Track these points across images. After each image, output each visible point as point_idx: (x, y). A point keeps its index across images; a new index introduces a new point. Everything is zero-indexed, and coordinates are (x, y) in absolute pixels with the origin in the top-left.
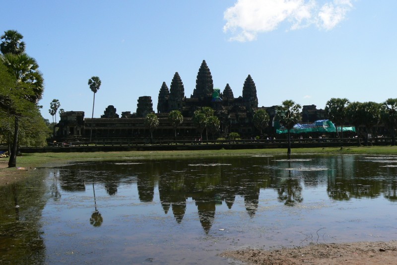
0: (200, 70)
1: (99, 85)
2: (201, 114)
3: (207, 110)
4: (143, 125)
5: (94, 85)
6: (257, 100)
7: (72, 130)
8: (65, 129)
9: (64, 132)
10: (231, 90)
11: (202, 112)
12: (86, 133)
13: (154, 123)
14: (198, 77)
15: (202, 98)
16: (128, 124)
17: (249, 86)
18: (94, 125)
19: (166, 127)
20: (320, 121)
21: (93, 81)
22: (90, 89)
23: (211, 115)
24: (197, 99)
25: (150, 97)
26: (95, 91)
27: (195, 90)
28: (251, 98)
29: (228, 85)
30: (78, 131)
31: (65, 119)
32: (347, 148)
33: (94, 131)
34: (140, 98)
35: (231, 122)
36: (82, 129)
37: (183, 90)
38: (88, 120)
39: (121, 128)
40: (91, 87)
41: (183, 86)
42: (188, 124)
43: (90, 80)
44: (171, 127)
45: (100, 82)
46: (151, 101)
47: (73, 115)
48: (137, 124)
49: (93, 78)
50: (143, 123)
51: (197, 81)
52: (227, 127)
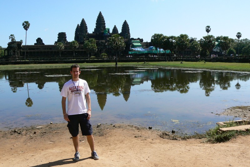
0: (98, 17)
1: (29, 26)
2: (88, 43)
3: (92, 40)
4: (55, 49)
5: (26, 26)
6: (130, 35)
7: (14, 51)
8: (10, 52)
9: (9, 53)
10: (117, 29)
11: (89, 41)
12: (23, 54)
13: (61, 48)
14: (97, 21)
15: (98, 33)
16: (47, 48)
17: (125, 26)
18: (28, 49)
19: (69, 50)
20: (151, 47)
21: (25, 24)
22: (24, 29)
23: (94, 43)
24: (95, 34)
25: (65, 33)
26: (26, 30)
27: (95, 29)
28: (126, 33)
29: (115, 26)
30: (18, 53)
31: (10, 46)
32: (147, 62)
33: (27, 53)
34: (59, 33)
35: (107, 47)
36: (20, 52)
37: (87, 29)
38: (24, 46)
39: (43, 51)
40: (24, 27)
41: (87, 27)
42: (82, 49)
43: (23, 23)
44: (72, 50)
45: (29, 24)
46: (66, 35)
47: (15, 43)
48: (52, 48)
49: (25, 22)
50: (55, 48)
51: (96, 24)
52: (104, 50)
